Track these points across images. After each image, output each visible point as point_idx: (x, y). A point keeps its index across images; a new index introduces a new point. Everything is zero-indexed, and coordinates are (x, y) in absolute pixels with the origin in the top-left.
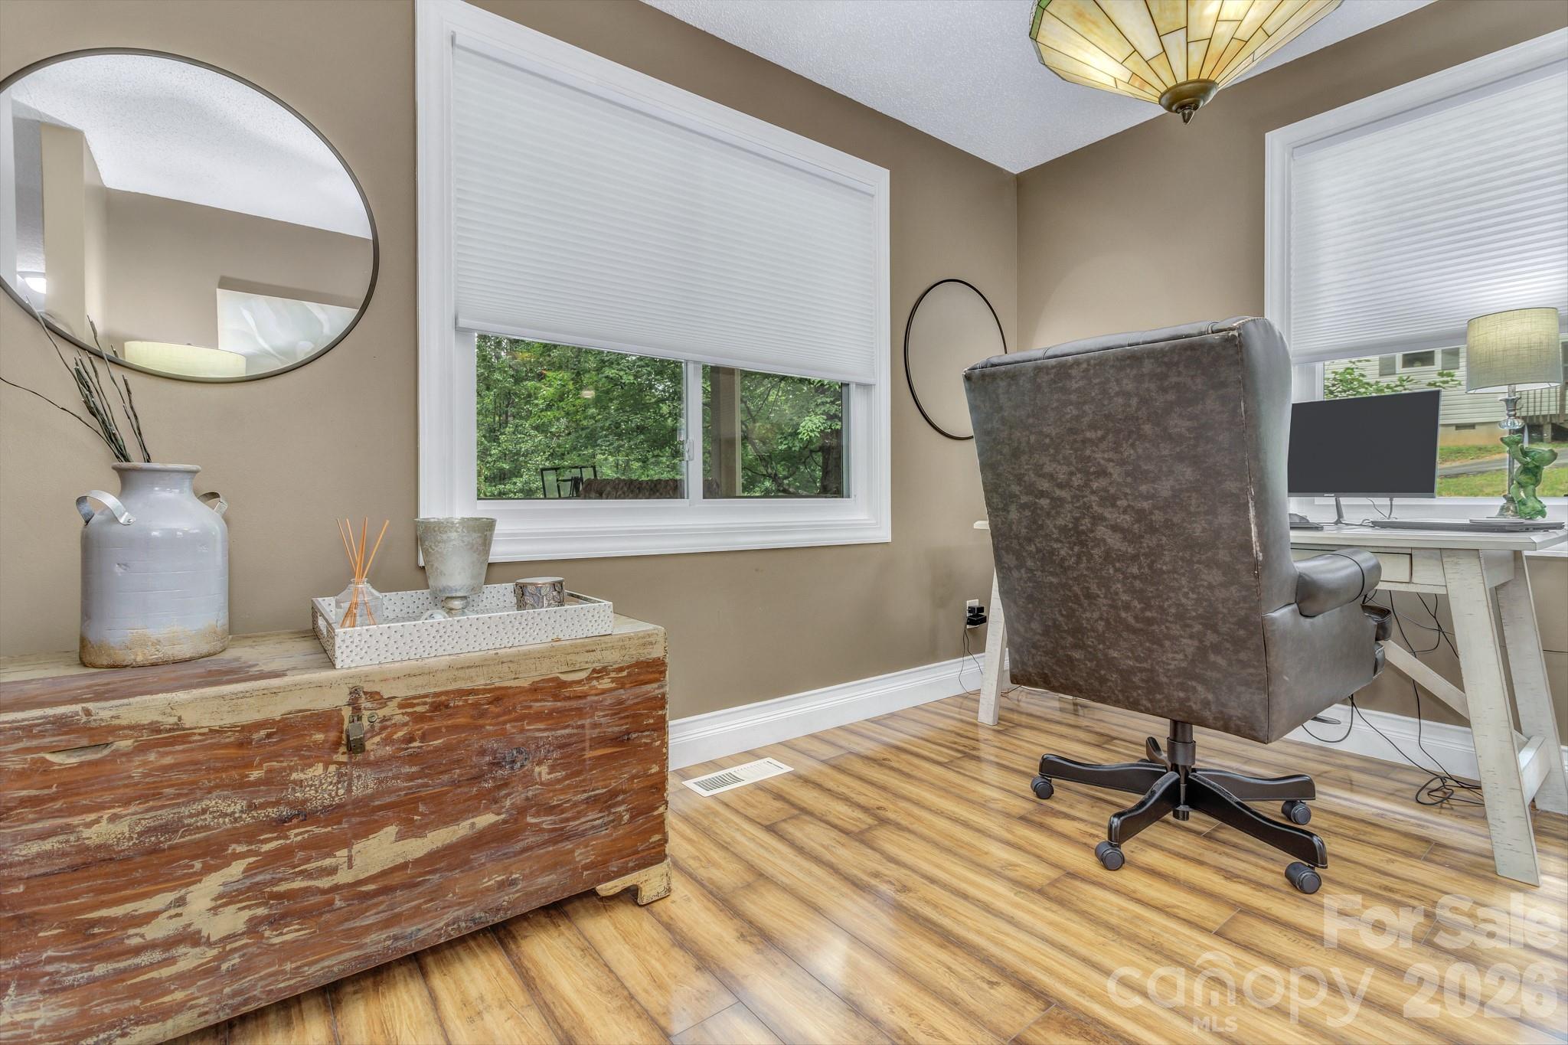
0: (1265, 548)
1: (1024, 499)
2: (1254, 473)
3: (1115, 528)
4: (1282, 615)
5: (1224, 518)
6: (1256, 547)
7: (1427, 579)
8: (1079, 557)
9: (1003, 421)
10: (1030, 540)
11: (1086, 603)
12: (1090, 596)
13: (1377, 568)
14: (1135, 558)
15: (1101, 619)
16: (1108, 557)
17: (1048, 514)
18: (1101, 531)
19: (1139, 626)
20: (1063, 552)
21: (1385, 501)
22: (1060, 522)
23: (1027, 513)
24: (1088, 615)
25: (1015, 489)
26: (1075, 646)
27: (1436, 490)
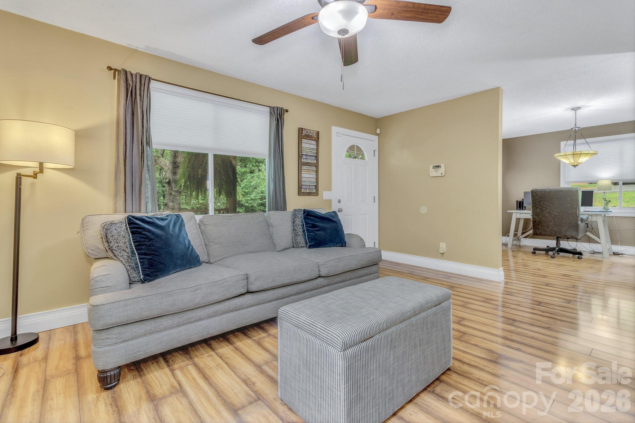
0: (579, 214)
1: (540, 208)
2: (577, 205)
3: (556, 212)
4: (580, 222)
5: (574, 211)
6: (578, 214)
7: (594, 219)
8: (550, 216)
9: (538, 197)
10: (540, 214)
11: (550, 222)
12: (550, 221)
13: (588, 217)
14: (559, 216)
15: (553, 224)
16: (555, 216)
17: (545, 210)
18: (554, 212)
19: (559, 225)
20: (547, 215)
21: (585, 207)
22: (547, 211)
23: (541, 210)
24: (550, 224)
25: (539, 206)
26: (547, 228)
27: (593, 205)
